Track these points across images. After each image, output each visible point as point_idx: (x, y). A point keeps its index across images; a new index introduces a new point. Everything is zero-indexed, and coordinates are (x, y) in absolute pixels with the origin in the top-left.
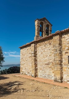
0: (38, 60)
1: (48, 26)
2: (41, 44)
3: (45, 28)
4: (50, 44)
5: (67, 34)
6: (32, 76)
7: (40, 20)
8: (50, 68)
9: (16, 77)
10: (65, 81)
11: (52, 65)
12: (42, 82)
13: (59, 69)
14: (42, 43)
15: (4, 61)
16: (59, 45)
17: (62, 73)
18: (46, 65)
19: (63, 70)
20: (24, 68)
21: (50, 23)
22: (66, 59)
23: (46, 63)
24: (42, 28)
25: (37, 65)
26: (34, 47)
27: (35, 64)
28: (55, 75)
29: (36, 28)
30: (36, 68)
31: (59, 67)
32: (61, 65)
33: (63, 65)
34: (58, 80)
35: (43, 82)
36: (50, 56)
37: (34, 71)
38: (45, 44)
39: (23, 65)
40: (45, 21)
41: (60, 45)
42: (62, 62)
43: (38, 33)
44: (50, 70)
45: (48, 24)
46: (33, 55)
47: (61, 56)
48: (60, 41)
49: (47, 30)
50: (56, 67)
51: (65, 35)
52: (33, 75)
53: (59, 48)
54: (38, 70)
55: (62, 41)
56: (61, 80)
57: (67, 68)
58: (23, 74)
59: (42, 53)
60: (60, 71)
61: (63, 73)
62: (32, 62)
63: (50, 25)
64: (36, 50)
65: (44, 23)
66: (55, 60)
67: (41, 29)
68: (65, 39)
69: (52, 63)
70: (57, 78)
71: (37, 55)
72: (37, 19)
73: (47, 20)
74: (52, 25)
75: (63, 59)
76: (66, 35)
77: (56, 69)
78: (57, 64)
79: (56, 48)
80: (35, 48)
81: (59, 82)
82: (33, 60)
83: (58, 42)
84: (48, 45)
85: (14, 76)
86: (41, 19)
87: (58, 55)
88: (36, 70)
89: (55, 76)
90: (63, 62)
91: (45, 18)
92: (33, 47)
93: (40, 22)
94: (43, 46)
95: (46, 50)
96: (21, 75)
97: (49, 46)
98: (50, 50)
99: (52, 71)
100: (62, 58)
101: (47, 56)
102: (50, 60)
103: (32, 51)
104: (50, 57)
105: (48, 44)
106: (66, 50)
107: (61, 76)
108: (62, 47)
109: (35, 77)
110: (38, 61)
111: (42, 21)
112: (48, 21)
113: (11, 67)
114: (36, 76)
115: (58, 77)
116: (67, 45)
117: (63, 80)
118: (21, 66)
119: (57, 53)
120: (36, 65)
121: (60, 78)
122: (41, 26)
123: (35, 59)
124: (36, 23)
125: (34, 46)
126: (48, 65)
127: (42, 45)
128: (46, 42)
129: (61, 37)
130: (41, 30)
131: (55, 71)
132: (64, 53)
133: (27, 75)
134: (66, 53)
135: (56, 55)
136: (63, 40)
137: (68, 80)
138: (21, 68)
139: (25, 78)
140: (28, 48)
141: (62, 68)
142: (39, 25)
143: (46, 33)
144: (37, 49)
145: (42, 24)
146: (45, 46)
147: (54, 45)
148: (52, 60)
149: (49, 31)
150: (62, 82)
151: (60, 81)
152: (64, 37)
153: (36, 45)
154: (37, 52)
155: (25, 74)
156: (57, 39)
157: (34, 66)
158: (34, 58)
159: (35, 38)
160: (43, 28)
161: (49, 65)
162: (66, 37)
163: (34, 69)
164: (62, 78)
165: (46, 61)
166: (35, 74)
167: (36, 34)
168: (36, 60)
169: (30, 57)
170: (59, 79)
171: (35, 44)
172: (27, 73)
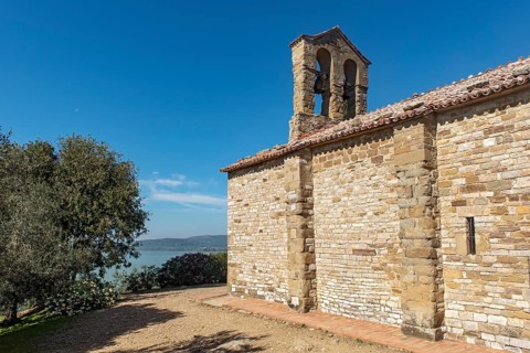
0: (318, 230)
1: (349, 68)
2: (332, 157)
3: (335, 78)
4: (378, 160)
5: (461, 119)
6: (292, 306)
7: (316, 41)
8: (376, 269)
9: (212, 310)
10: (455, 331)
11: (386, 256)
12: (348, 339)
13: (424, 279)
14: (335, 156)
15: (145, 231)
16: (425, 167)
17: (438, 298)
18: (360, 257)
19: (442, 282)
20: (247, 267)
21: (358, 53)
22: (457, 230)
23: (357, 247)
24: (325, 76)
25: (313, 252)
26: (297, 173)
27: (305, 250)
28: (409, 304)
29: (299, 77)
30: (311, 267)
31: (425, 266)
32: (434, 258)
33: (444, 257)
34: (421, 330)
35: (350, 338)
36: (377, 214)
37: (301, 282)
38: (355, 158)
39: (243, 250)
40: (340, 42)
41: (430, 169)
42: (439, 246)
43: (308, 103)
44: (380, 280)
45: (353, 57)
46: (293, 207)
47: (434, 218)
48: (430, 148)
49: (345, 86)
50: (411, 269)
51: (452, 122)
52: (295, 301)
53: (425, 182)
54: (319, 280)
55: (435, 149)
56: (435, 327)
57: (465, 275)
58: (240, 292)
59: (337, 200)
60: (431, 288)
61: (446, 295)
62: (291, 239)
63: (359, 62)
64: (307, 187)
65: (333, 54)
66: (407, 234)
67: (319, 79)
68: (452, 140)
69: (390, 247)
70: (419, 321)
71: (312, 208)
72: (304, 37)
73: (345, 39)
74: (367, 63)
75: (443, 233)
76: (456, 124)
77: (409, 278)
78: (418, 253)
79: (410, 182)
80: (305, 176)
81: (428, 337)
82: (294, 231)
83: (421, 154)
84: (370, 163)
85: (202, 304)
86: (320, 37)
87: (418, 212)
88: (310, 276)
89: (405, 307)
90: (443, 246)
91: (337, 30)
92: (293, 169)
93: (314, 50)
94: (343, 168)
95: (357, 188)
96: (231, 297)
97: (370, 171)
98: (376, 185)
99: (388, 285)
100: (436, 228)
101: (362, 215)
102: (380, 236)
103: (288, 190)
104: (376, 219)
105: (368, 161)
106: (454, 188)
107: (436, 309)
108: (436, 176)
109: (307, 310)
110: (320, 237)
111: (326, 46)
112: (349, 44)
113: (176, 259)
114: (309, 305)
115: (423, 314)
116: (463, 169)
117: (443, 328)
118: (233, 258)
119: (413, 202)
120: (309, 255)
121: (430, 317)
122: (318, 69)
123: (305, 227)
124: (298, 53)
125: (302, 165)
126: (369, 258)
127: (337, 163)
128: (356, 150)
129: (431, 129)
130: (319, 86)
131: (406, 284)
132: (444, 202)
133: (262, 297)
134: (455, 204)
135: (411, 214)
136: (440, 143)
137: (468, 329)
138: (234, 265)
139: (260, 316)
140: (266, 173)
141: (437, 274)
142: (311, 66)
143: (341, 99)
144: (315, 180)
145: (323, 57)
146: (352, 167)
147: (401, 168)
148: (387, 236)
149: (357, 89)
150: (439, 337)
151: (431, 332)
152: (448, 132)
153: (309, 160)
154: (315, 194)
155: (254, 295)
156: (416, 138)
157: (300, 258)
158: (299, 221)
159: (294, 123)
160: (328, 76)
161: (375, 259)
162: (453, 131)
163: (301, 274)
164: (438, 320)
165: (357, 236)
166: (307, 295)
167: (298, 106)
168: (307, 232)
169: (280, 214)
170: (427, 323)
171: (302, 157)
172: (264, 289)
